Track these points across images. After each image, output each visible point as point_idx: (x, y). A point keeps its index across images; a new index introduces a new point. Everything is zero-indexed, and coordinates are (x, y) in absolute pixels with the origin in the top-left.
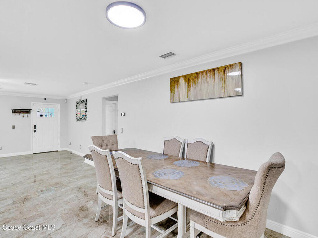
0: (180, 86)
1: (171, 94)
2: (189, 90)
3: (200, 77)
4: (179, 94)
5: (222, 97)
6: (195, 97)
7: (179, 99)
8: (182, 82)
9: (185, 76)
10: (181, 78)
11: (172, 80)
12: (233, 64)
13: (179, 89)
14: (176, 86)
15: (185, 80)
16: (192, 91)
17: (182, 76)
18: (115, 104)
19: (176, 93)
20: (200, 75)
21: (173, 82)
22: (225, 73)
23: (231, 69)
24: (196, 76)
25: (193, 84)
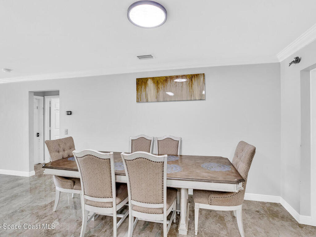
0: (148, 87)
1: (137, 95)
2: (158, 92)
3: (169, 81)
4: (147, 94)
5: (189, 100)
6: (164, 98)
7: (147, 100)
8: (150, 83)
9: (153, 79)
10: (149, 79)
11: (138, 80)
12: (198, 74)
13: (147, 89)
14: (143, 87)
15: (154, 82)
16: (161, 92)
17: (150, 78)
18: (39, 99)
19: (144, 93)
20: (169, 80)
21: (140, 83)
22: (192, 80)
23: (197, 78)
24: (165, 80)
25: (162, 87)
